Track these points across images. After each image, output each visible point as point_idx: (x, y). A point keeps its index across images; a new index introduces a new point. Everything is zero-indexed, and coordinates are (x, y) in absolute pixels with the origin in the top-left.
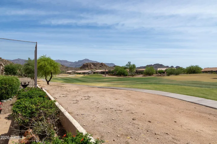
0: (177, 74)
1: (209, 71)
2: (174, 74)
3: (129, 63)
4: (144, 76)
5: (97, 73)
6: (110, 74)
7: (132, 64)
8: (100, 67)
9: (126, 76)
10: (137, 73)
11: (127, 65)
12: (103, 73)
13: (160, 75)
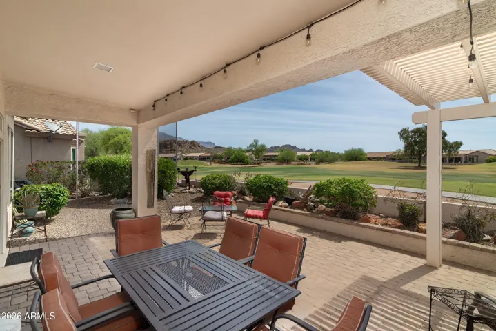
0: (330, 162)
1: (374, 158)
2: (326, 161)
3: (256, 141)
4: (279, 165)
5: (192, 158)
6: (216, 161)
7: (259, 143)
8: (190, 147)
9: (247, 164)
10: (265, 159)
11: (251, 145)
12: (203, 159)
13: (302, 163)
